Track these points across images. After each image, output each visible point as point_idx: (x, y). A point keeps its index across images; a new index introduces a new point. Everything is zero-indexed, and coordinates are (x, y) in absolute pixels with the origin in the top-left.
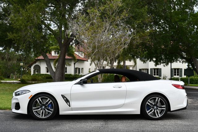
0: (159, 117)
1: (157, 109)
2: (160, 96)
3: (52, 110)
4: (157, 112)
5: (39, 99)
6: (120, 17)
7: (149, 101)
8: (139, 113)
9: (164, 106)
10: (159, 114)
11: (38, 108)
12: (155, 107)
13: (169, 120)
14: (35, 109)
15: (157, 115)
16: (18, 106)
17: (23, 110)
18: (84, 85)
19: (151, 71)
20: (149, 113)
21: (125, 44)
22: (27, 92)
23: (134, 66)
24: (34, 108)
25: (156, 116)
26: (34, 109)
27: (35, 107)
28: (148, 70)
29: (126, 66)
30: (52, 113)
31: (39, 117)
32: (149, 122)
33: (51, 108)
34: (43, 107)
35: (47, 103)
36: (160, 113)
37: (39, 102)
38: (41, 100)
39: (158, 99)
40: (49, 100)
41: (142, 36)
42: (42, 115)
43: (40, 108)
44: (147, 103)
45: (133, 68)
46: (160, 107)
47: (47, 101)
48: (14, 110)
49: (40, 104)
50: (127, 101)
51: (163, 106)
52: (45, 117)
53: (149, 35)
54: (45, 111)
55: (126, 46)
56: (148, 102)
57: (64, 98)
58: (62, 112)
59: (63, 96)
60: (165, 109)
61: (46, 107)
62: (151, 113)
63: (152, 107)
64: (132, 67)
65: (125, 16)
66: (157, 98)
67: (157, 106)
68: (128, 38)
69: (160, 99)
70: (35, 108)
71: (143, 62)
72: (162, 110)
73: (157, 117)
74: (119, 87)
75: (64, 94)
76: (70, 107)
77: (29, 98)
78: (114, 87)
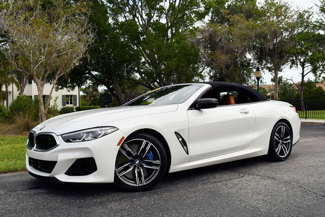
2: (284, 123)
3: (158, 162)
4: (283, 147)
8: (267, 153)
11: (128, 167)
12: (281, 141)
14: (122, 171)
18: (201, 111)
22: (109, 131)
25: (284, 155)
27: (119, 166)
30: (159, 168)
33: (155, 159)
34: (137, 162)
37: (126, 153)
40: (147, 145)
42: (140, 180)
43: (131, 165)
47: (142, 146)
49: (129, 156)
52: (147, 183)
57: (178, 138)
58: (174, 168)
59: (178, 135)
66: (282, 127)
70: (122, 168)
73: (286, 155)
74: (246, 113)
75: (179, 130)
76: (188, 154)
77: (118, 145)
78: (241, 113)
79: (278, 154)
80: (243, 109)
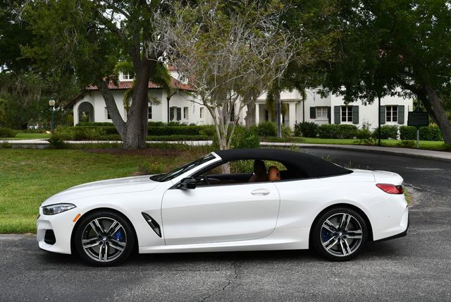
0: (347, 254)
1: (345, 237)
2: (349, 211)
3: (124, 244)
4: (344, 244)
5: (94, 223)
6: (266, 10)
7: (327, 221)
8: (307, 247)
9: (360, 231)
10: (348, 248)
11: (94, 242)
12: (341, 234)
13: (370, 261)
14: (88, 244)
15: (344, 250)
16: (50, 237)
17: (63, 245)
18: (189, 192)
19: (335, 113)
20: (327, 246)
21: (277, 70)
22: (69, 208)
23: (299, 101)
24: (84, 241)
25: (343, 254)
26: (85, 244)
27: (87, 239)
28: (329, 108)
29: (282, 101)
30: (122, 250)
31: (97, 260)
32: (327, 267)
33: (120, 241)
34: (105, 239)
35: (112, 230)
36: (350, 247)
37: (96, 229)
38: (98, 225)
39: (347, 216)
40: (117, 225)
41: (316, 46)
42: (103, 256)
43: (97, 240)
44: (324, 226)
45: (296, 105)
46: (350, 234)
47: (113, 226)
48: (43, 245)
49: (98, 232)
50: (281, 222)
51: (356, 232)
52: (109, 261)
53: (331, 45)
54: (109, 246)
55: (280, 75)
56: (326, 224)
57: (147, 220)
58: (144, 249)
59: (146, 216)
60: (361, 237)
61: (109, 238)
62: (331, 246)
63: (334, 235)
64: (295, 103)
65: (278, 8)
66: (345, 215)
67: (344, 232)
68: (284, 58)
69: (350, 216)
70: (89, 241)
71: (320, 95)
72: (355, 240)
73: (345, 254)
74: (264, 194)
75: (149, 211)
76: (161, 236)
77: (74, 221)
78: (252, 194)
79: (327, 249)
80: (259, 189)
